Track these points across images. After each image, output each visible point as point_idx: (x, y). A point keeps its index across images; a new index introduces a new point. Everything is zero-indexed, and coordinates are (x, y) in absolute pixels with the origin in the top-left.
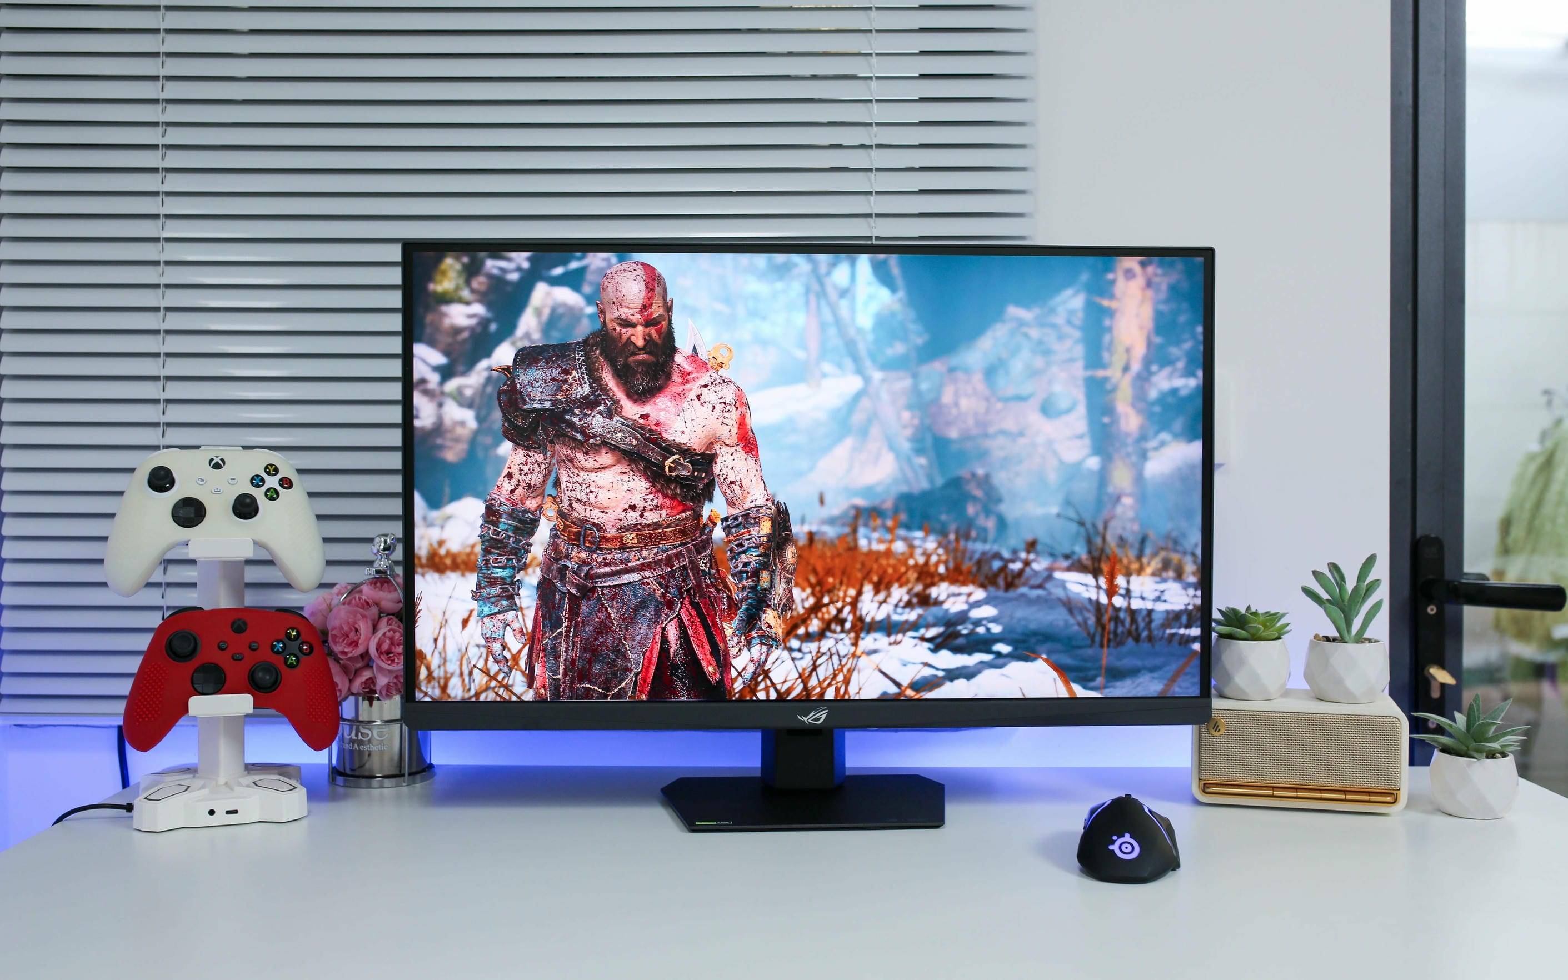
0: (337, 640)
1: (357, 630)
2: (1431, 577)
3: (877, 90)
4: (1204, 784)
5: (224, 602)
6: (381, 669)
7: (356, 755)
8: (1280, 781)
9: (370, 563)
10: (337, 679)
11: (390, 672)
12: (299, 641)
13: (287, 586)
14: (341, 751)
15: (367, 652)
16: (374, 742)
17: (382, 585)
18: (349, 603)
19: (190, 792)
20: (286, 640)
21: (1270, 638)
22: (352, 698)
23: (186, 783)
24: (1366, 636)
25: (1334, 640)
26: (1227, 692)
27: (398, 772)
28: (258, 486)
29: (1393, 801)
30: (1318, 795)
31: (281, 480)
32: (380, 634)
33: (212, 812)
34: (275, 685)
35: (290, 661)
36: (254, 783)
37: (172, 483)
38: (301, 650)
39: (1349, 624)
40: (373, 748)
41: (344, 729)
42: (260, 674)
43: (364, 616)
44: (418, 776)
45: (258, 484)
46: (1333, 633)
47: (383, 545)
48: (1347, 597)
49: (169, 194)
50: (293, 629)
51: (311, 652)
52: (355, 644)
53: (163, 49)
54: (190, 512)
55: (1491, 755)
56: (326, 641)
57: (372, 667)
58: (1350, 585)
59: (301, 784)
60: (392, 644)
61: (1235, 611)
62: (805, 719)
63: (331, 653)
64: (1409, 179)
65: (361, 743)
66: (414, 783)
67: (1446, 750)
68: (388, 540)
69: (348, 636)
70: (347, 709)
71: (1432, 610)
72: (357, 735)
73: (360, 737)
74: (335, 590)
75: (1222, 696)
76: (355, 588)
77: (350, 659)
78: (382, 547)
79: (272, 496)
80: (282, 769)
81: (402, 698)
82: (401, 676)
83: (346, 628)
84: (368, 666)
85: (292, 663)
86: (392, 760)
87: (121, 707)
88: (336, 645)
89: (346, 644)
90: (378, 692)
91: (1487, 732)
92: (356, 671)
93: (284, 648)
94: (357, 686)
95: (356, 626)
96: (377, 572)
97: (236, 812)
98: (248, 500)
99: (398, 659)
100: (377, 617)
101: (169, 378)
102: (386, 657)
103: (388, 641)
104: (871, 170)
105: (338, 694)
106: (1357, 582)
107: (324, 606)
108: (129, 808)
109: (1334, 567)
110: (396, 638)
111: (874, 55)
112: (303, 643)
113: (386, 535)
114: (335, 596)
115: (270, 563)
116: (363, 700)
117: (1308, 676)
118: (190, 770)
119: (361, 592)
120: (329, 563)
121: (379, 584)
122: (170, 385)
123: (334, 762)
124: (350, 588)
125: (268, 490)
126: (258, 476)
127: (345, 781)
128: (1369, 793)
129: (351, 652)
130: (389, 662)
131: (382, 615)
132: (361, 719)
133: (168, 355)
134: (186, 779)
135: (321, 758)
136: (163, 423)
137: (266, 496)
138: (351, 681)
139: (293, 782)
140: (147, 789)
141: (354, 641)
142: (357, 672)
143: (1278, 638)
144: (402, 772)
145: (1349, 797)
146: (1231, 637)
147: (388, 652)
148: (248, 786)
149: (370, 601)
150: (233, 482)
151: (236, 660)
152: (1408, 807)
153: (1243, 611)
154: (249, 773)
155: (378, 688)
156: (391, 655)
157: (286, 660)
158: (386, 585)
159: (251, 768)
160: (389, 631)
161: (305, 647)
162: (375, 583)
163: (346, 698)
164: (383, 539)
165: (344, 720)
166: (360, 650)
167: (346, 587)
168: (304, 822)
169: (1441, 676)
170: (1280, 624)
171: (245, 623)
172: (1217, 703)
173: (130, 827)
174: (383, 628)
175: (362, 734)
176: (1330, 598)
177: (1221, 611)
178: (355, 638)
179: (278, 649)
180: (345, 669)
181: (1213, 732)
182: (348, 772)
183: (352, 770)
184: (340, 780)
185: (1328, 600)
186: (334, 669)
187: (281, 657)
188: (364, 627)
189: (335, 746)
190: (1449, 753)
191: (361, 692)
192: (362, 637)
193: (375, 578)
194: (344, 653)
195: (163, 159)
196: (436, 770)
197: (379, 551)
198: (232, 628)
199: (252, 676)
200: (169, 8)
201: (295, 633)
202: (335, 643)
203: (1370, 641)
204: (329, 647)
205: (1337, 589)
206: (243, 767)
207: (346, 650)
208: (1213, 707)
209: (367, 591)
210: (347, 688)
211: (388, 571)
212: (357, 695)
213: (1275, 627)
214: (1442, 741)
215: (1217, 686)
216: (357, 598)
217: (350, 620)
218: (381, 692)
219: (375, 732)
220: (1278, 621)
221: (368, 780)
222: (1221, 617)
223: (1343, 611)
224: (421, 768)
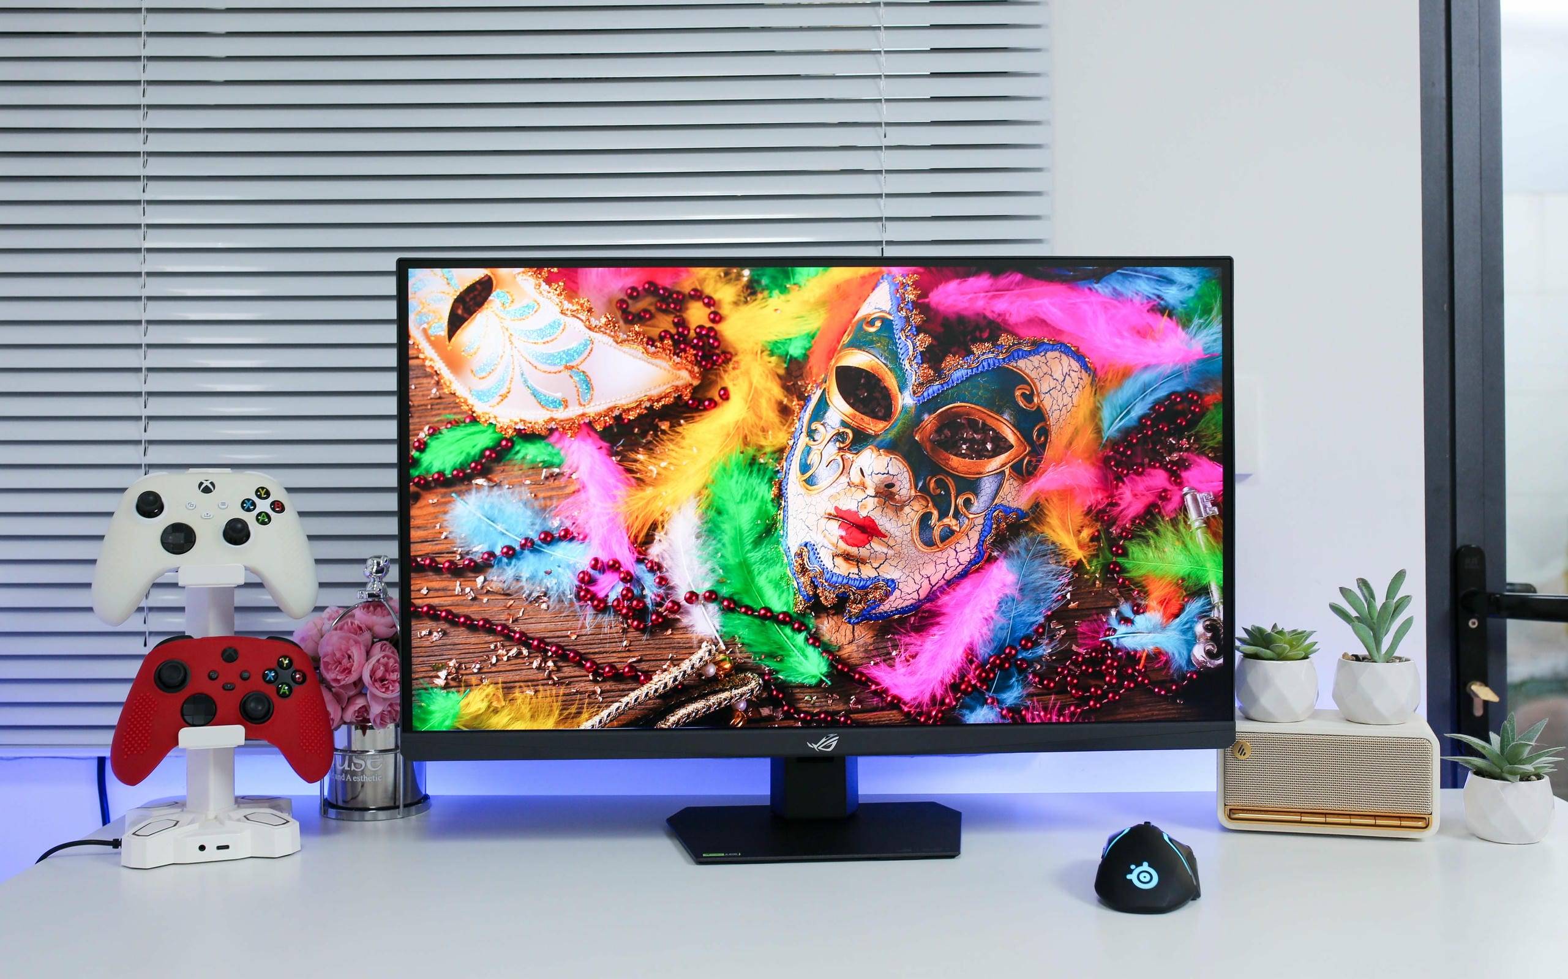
0: (329, 667)
1: (349, 657)
2: (1473, 589)
3: (886, 89)
4: (1230, 810)
5: (213, 629)
6: (374, 696)
7: (349, 786)
8: (1308, 806)
9: (363, 585)
10: (330, 709)
11: (385, 699)
12: (291, 670)
13: (276, 609)
14: (333, 783)
15: (360, 679)
16: (367, 772)
17: (375, 609)
18: (341, 629)
19: (179, 827)
20: (279, 670)
21: (1297, 657)
22: (344, 727)
23: (175, 817)
24: (1395, 654)
25: (1364, 659)
26: (1252, 714)
27: (392, 804)
28: (249, 510)
29: (1425, 826)
30: (1347, 821)
31: (273, 503)
32: (373, 660)
33: (202, 848)
34: (267, 715)
35: (282, 691)
36: (245, 816)
37: (161, 508)
38: (293, 678)
39: (1378, 642)
40: (367, 779)
41: (338, 758)
42: (252, 705)
43: (356, 642)
44: (413, 808)
45: (249, 507)
46: (1362, 651)
47: (375, 567)
48: (1376, 615)
49: (150, 202)
50: (285, 657)
51: (304, 681)
52: (348, 671)
53: (144, 53)
54: (180, 538)
55: (1525, 778)
56: (318, 668)
57: (366, 694)
58: (1380, 600)
59: (293, 817)
60: (386, 670)
61: (1260, 631)
62: (815, 746)
63: (323, 680)
64: (1444, 173)
65: (353, 774)
66: (409, 815)
67: (1479, 772)
68: (381, 562)
69: (340, 663)
70: (340, 738)
71: (1473, 624)
72: (350, 766)
73: (353, 768)
74: (325, 614)
75: (1248, 718)
76: (348, 611)
77: (344, 687)
78: (374, 570)
79: (263, 521)
80: (272, 802)
81: (397, 726)
82: (396, 704)
83: (338, 655)
84: (362, 694)
85: (284, 693)
86: (386, 791)
87: (108, 737)
88: (328, 673)
89: (338, 671)
90: (372, 721)
91: (1522, 753)
92: (349, 699)
93: (276, 677)
94: (349, 715)
95: (349, 652)
96: (370, 595)
97: (227, 847)
98: (239, 526)
99: (393, 686)
100: (370, 643)
101: (150, 394)
102: (381, 684)
103: (382, 668)
104: (880, 172)
105: (331, 723)
106: (1387, 599)
107: (315, 631)
108: (116, 844)
109: (1363, 583)
110: (391, 664)
111: (883, 53)
112: (296, 671)
113: (379, 557)
114: (326, 621)
115: (260, 585)
116: (356, 728)
117: (1337, 697)
118: (177, 804)
119: (353, 616)
120: (322, 585)
121: (371, 608)
122: (152, 401)
123: (326, 793)
124: (341, 612)
125: (259, 514)
126: (249, 500)
127: (338, 814)
128: (1400, 818)
129: (344, 680)
130: (384, 690)
131: (375, 640)
132: (354, 748)
133: (150, 370)
134: (174, 814)
135: (313, 790)
136: (145, 441)
137: (258, 520)
138: (343, 710)
139: (286, 816)
140: (134, 824)
141: (347, 668)
142: (351, 700)
143: (1306, 657)
144: (397, 804)
145: (1379, 822)
146: (1256, 657)
147: (382, 680)
148: (239, 820)
149: (363, 627)
150: (223, 507)
151: (228, 690)
152: (1442, 830)
153: (1269, 630)
154: (238, 807)
155: (371, 717)
156: (386, 682)
157: (278, 690)
158: (379, 609)
159: (242, 801)
160: (383, 657)
161: (298, 676)
162: (368, 607)
163: (338, 727)
164: (375, 562)
165: (337, 750)
166: (354, 677)
167: (337, 612)
168: (298, 857)
169: (1483, 693)
170: (1309, 641)
171: (236, 651)
172: (1241, 726)
173: (118, 864)
174: (377, 654)
175: (355, 764)
176: (1358, 615)
177: (1246, 630)
178: (348, 665)
179: (270, 679)
180: (337, 697)
181: (1238, 755)
182: (340, 803)
183: (344, 802)
184: (332, 812)
185: (1356, 617)
186: (327, 697)
187: (273, 687)
188: (357, 654)
189: (327, 779)
190: (1484, 777)
191: (355, 721)
192: (356, 664)
193: (367, 602)
194: (337, 681)
195: (144, 166)
196: (432, 801)
197: (371, 573)
198: (222, 656)
199: (243, 707)
200: (150, 10)
201: (287, 662)
202: (328, 670)
203: (1400, 659)
204: (320, 674)
205: (1366, 607)
206: (233, 800)
207: (339, 678)
208: (1237, 729)
209: (360, 616)
210: (339, 717)
211: (382, 595)
212: (349, 724)
213: (1302, 646)
214: (1475, 763)
215: (1240, 708)
216: (350, 624)
217: (343, 647)
218: (374, 721)
219: (369, 762)
220: (1305, 640)
221: (361, 813)
222: (1245, 636)
223: (1372, 629)
224: (416, 800)
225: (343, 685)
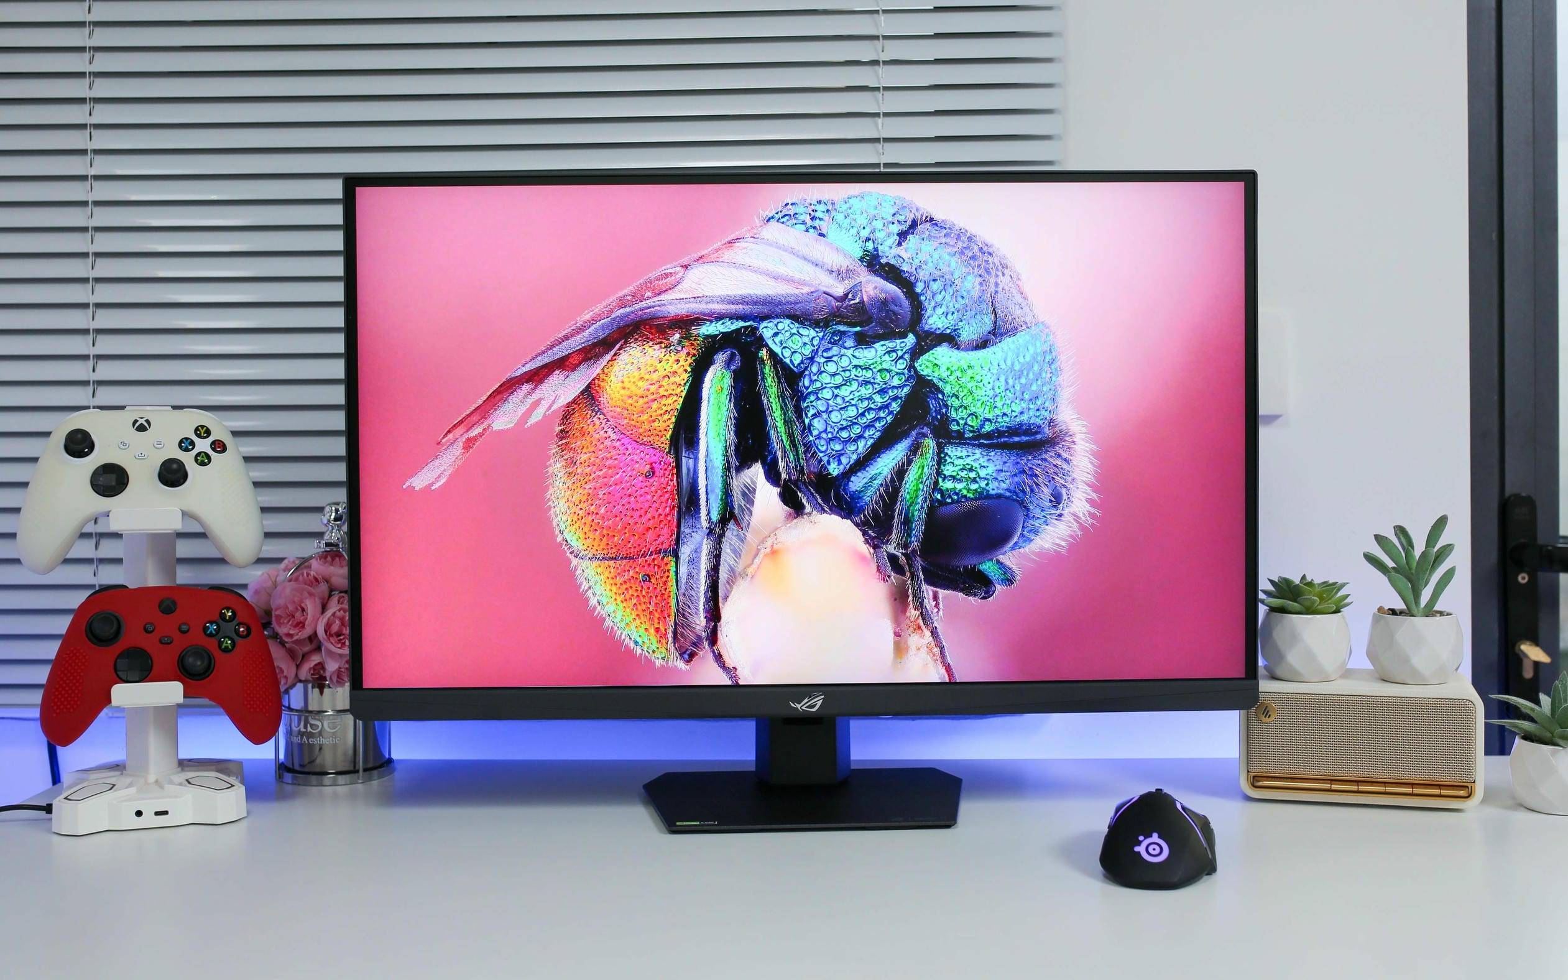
0: (281, 621)
1: (303, 610)
2: (1522, 541)
5: (152, 579)
6: (330, 653)
7: (307, 749)
8: (1338, 773)
9: (320, 535)
10: (280, 665)
11: (339, 656)
12: (235, 623)
13: (221, 561)
14: (288, 743)
15: (315, 633)
16: (325, 734)
17: (333, 559)
18: (297, 580)
19: (115, 791)
20: (220, 622)
21: (1327, 611)
22: (300, 686)
23: (111, 781)
25: (1401, 613)
26: (1279, 672)
27: (352, 768)
28: (186, 450)
29: (1467, 795)
30: (1381, 789)
31: (214, 443)
32: (329, 613)
33: (139, 814)
34: (207, 671)
35: (224, 645)
36: (187, 780)
37: (91, 447)
38: (237, 632)
39: (1417, 595)
40: (324, 741)
42: (191, 660)
43: (311, 594)
44: (376, 772)
45: (186, 447)
46: (1400, 605)
47: (334, 514)
48: (1414, 565)
50: (229, 609)
51: (248, 634)
52: (301, 625)
54: (112, 479)
56: (268, 621)
57: (321, 651)
58: (1419, 548)
59: (240, 782)
60: (343, 624)
61: (1287, 581)
62: (799, 706)
63: (275, 636)
65: (310, 735)
66: (371, 780)
67: (1528, 737)
68: (340, 509)
69: (293, 617)
70: (295, 699)
71: (1523, 579)
72: (305, 727)
73: (309, 729)
74: (282, 566)
75: (1274, 677)
76: (303, 564)
77: (297, 642)
78: (332, 517)
79: (202, 461)
81: (350, 685)
82: (348, 660)
83: (291, 608)
84: (318, 649)
85: (226, 647)
86: (346, 753)
88: (280, 627)
89: (291, 625)
90: (328, 678)
92: (303, 656)
93: (218, 631)
94: (304, 673)
95: (303, 605)
96: (328, 545)
97: (165, 813)
98: (176, 466)
99: (345, 642)
100: (326, 595)
101: (99, 331)
102: (336, 639)
103: (336, 622)
104: (878, 89)
105: (283, 681)
106: (1426, 548)
107: (268, 584)
108: (49, 809)
109: (1401, 531)
110: (344, 619)
112: (239, 625)
114: (281, 572)
115: (203, 535)
116: (313, 687)
117: (1371, 655)
118: (116, 767)
119: (310, 567)
121: (329, 558)
122: (101, 338)
123: (281, 756)
124: (298, 563)
125: (198, 454)
126: (187, 438)
127: (293, 779)
128: (1439, 786)
129: (298, 635)
130: (339, 645)
131: (331, 593)
132: (310, 708)
133: (100, 305)
134: (112, 777)
135: (264, 752)
136: (94, 382)
137: (196, 461)
138: (298, 667)
139: (232, 780)
140: (72, 787)
141: (301, 622)
142: (305, 656)
143: (1337, 611)
144: (357, 768)
146: (1282, 610)
147: (338, 634)
148: (180, 784)
149: (320, 578)
150: (158, 446)
151: (164, 644)
152: (1485, 800)
153: (1297, 581)
154: (182, 770)
155: (328, 675)
156: (342, 637)
157: (220, 644)
158: (337, 559)
159: (184, 764)
160: (339, 610)
161: (242, 629)
162: (326, 557)
163: (293, 686)
164: (334, 509)
165: (291, 710)
166: (307, 632)
167: (294, 562)
168: (242, 824)
169: (1534, 653)
170: (1340, 594)
171: (174, 603)
172: (1265, 685)
173: (46, 830)
174: (333, 607)
175: (312, 726)
176: (1397, 567)
177: (1272, 582)
178: (302, 619)
179: (211, 632)
180: (292, 654)
182: (295, 768)
183: (301, 765)
184: (288, 777)
185: (1393, 568)
186: (277, 652)
187: (214, 641)
188: (311, 607)
189: (280, 738)
190: (1532, 741)
192: (310, 618)
193: (326, 551)
194: (290, 636)
195: (90, 89)
196: (396, 765)
197: (329, 521)
198: (159, 608)
199: (181, 661)
201: (230, 614)
202: (280, 624)
203: (1441, 613)
204: (271, 628)
205: (1404, 556)
206: (176, 763)
207: (291, 632)
208: (1260, 690)
209: (317, 567)
210: (293, 675)
211: (341, 544)
212: (305, 682)
213: (1333, 599)
214: (1523, 726)
215: (1266, 667)
216: (305, 575)
217: (296, 599)
218: (331, 678)
219: (326, 724)
220: (1337, 593)
221: (319, 777)
222: (1270, 588)
223: (1410, 581)
224: (377, 764)
225: (297, 640)
